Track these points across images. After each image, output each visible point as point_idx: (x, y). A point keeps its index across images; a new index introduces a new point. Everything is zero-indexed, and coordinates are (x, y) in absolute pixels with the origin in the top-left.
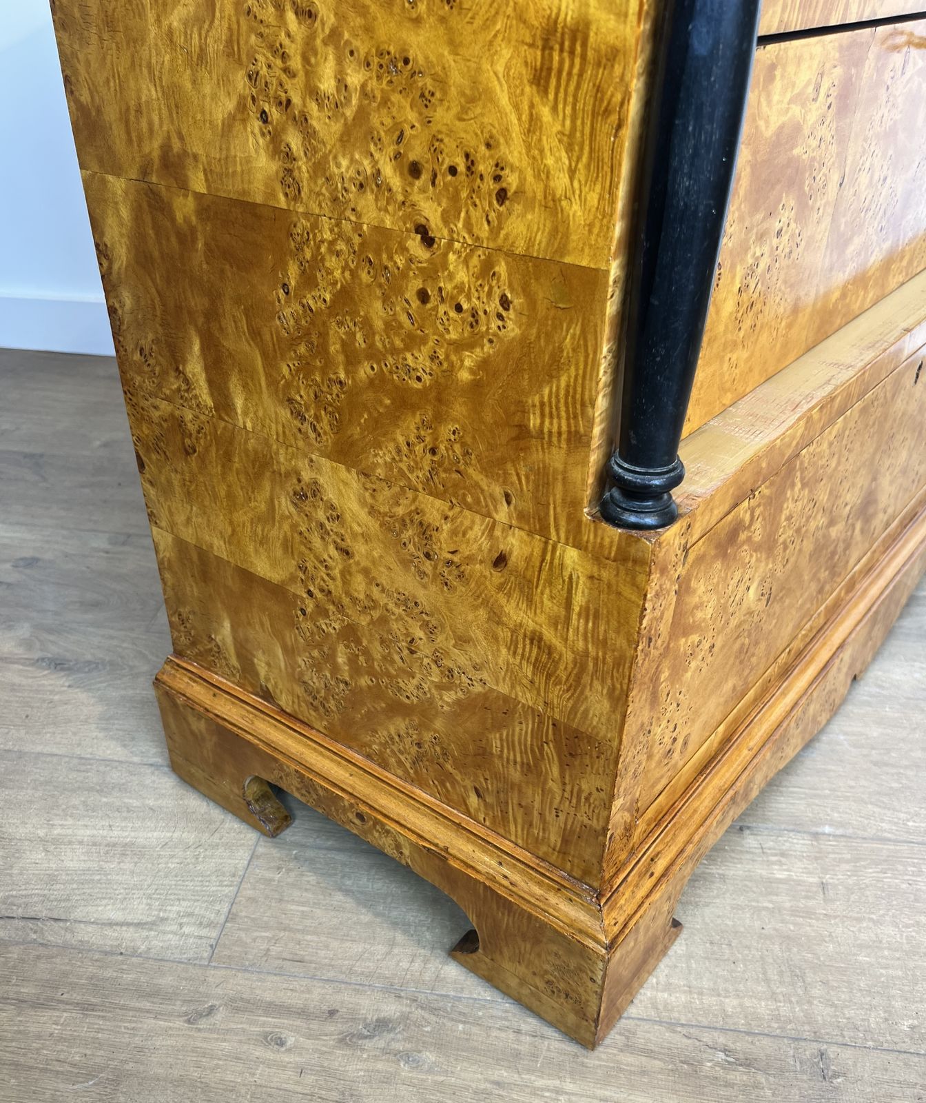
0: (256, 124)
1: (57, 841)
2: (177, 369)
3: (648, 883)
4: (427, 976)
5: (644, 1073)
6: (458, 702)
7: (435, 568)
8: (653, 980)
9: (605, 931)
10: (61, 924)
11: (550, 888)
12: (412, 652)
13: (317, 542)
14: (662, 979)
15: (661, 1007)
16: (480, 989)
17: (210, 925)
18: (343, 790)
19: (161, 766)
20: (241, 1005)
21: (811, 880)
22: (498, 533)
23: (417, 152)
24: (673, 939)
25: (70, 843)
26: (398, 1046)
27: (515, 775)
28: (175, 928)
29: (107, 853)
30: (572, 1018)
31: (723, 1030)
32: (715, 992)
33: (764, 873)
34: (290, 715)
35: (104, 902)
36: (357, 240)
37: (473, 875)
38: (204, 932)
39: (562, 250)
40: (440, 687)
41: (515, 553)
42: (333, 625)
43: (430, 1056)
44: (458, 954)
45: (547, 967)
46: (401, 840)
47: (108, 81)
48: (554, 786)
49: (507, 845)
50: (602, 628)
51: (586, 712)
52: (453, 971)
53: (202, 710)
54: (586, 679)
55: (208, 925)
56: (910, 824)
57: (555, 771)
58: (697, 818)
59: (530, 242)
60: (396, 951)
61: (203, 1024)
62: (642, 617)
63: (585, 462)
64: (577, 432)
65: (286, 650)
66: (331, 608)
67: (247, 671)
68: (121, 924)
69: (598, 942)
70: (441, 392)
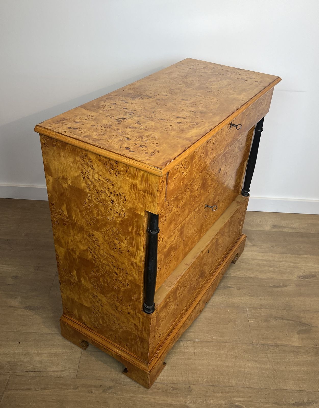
0: (90, 253)
1: (40, 354)
2: (71, 274)
3: (157, 359)
4: (118, 377)
5: (158, 393)
6: (123, 331)
7: (118, 312)
8: (160, 375)
9: (149, 369)
10: (45, 372)
11: (140, 362)
12: (114, 322)
13: (96, 303)
14: (162, 374)
15: (161, 380)
16: (128, 379)
18: (101, 344)
20: (83, 386)
21: (192, 351)
22: (128, 309)
23: (115, 265)
24: (164, 367)
25: (43, 354)
26: (113, 391)
28: (68, 371)
29: (51, 356)
30: (145, 384)
31: (173, 384)
32: (172, 376)
33: (183, 351)
34: (89, 328)
35: (53, 367)
36: (105, 270)
37: (126, 360)
38: (74, 372)
39: (135, 282)
40: (119, 328)
41: (131, 312)
42: (99, 316)
43: (119, 393)
44: (123, 373)
45: (140, 375)
46: (113, 353)
47: (62, 237)
48: (139, 346)
49: (132, 354)
50: (145, 325)
51: (144, 336)
52: (123, 376)
53: (71, 326)
54: (143, 331)
55: (75, 370)
56: (213, 337)
57: (140, 344)
58: (167, 345)
59: (131, 279)
60: (112, 373)
61: (77, 390)
62: (150, 325)
63: (140, 304)
64: (139, 301)
65: (89, 317)
66: (99, 313)
67: (80, 319)
68: (57, 371)
69: (148, 371)
70: (119, 291)
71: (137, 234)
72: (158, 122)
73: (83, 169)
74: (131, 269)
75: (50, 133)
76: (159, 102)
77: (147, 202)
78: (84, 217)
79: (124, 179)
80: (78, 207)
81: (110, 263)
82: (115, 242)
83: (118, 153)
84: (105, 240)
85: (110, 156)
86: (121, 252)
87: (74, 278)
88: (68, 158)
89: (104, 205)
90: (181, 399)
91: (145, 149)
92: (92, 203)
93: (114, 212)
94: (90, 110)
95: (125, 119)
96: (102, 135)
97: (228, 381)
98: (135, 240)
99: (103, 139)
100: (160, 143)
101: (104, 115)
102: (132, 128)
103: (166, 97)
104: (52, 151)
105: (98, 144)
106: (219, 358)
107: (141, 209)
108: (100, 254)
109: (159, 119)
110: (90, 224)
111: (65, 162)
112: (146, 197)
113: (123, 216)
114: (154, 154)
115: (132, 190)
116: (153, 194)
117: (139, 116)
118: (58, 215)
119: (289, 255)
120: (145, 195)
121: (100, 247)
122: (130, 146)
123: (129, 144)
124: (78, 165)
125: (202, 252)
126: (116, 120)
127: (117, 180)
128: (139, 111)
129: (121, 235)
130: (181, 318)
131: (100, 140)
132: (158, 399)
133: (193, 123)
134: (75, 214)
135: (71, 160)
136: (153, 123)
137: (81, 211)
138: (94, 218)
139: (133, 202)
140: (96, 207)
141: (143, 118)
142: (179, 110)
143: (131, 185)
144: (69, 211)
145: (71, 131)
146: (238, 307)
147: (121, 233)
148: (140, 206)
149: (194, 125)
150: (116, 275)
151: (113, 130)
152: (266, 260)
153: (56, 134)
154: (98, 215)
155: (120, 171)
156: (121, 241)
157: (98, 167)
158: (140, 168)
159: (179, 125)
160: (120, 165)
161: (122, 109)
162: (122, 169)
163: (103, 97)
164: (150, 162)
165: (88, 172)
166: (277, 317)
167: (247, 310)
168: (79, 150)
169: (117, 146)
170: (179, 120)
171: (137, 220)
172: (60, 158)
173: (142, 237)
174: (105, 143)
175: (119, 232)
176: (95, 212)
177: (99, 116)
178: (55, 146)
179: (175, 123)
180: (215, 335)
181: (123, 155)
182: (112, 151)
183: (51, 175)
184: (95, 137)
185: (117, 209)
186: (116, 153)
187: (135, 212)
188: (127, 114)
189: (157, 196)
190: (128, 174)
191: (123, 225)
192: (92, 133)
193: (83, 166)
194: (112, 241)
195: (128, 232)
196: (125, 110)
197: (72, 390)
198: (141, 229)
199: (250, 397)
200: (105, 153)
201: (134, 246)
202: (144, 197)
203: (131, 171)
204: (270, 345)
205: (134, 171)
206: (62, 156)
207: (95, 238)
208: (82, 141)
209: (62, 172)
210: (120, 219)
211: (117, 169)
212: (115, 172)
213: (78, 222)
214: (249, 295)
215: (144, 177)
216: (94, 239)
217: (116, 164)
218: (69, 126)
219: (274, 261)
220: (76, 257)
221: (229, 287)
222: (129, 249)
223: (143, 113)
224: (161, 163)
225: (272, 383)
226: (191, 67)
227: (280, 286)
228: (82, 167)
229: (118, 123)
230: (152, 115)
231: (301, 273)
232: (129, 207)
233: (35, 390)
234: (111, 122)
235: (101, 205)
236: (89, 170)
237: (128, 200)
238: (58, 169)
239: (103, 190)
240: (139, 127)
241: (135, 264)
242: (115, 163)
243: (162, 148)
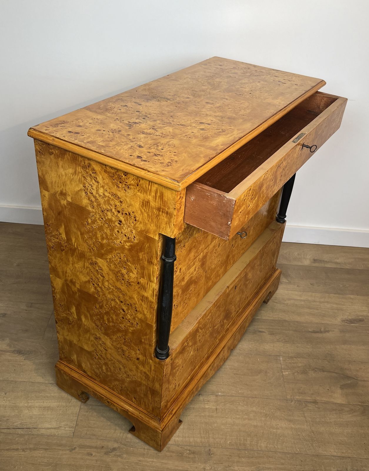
0: (92, 285)
1: (30, 407)
2: (69, 310)
3: (171, 416)
4: (124, 437)
5: (171, 456)
6: (130, 381)
7: (125, 357)
8: (175, 435)
9: (161, 428)
10: (36, 429)
11: (150, 419)
12: (120, 370)
13: (99, 346)
14: (177, 435)
15: (176, 441)
16: (136, 439)
17: (72, 427)
18: (104, 396)
19: (54, 384)
20: (82, 447)
21: (214, 408)
22: (137, 354)
23: (122, 300)
24: (179, 426)
25: (34, 407)
26: (118, 454)
27: (142, 396)
28: (64, 429)
29: (44, 410)
30: (155, 445)
31: (189, 446)
32: (189, 437)
33: (203, 406)
34: (90, 376)
35: (46, 423)
36: (111, 306)
37: (134, 416)
38: (71, 429)
39: (146, 320)
40: (126, 377)
41: (141, 358)
42: (102, 362)
43: (125, 456)
44: (131, 432)
45: (150, 435)
46: (118, 408)
47: (60, 266)
48: (150, 399)
49: (141, 409)
50: (157, 374)
51: (155, 387)
52: (130, 436)
53: (68, 374)
54: (155, 381)
55: (71, 427)
56: (240, 391)
57: (150, 396)
58: (183, 399)
59: (141, 318)
60: (116, 431)
61: (73, 451)
62: (163, 373)
63: (152, 349)
64: (150, 344)
65: (90, 364)
66: (102, 359)
67: (80, 366)
68: (50, 428)
69: (160, 430)
70: (126, 332)
71: (149, 262)
72: (177, 128)
73: (85, 182)
74: (141, 305)
75: (47, 137)
76: (179, 105)
77: (162, 223)
78: (85, 241)
79: (134, 194)
80: (78, 229)
81: (116, 297)
82: (122, 272)
83: (128, 162)
84: (110, 270)
85: (118, 166)
86: (129, 284)
87: (73, 316)
88: (68, 169)
89: (109, 226)
90: (200, 464)
91: (160, 159)
92: (95, 224)
93: (122, 235)
94: (95, 112)
95: (138, 123)
96: (109, 141)
97: (256, 443)
98: (147, 269)
99: (110, 145)
100: (178, 151)
101: (113, 118)
102: (146, 134)
103: (187, 99)
104: (49, 160)
105: (103, 152)
106: (246, 417)
107: (155, 232)
108: (104, 286)
109: (178, 125)
110: (93, 249)
111: (63, 173)
112: (160, 217)
113: (133, 239)
114: (171, 165)
115: (144, 208)
116: (169, 212)
117: (155, 121)
118: (55, 239)
119: (332, 295)
120: (159, 215)
121: (104, 278)
122: (142, 154)
123: (141, 152)
124: (79, 177)
125: (228, 287)
126: (127, 125)
127: (126, 196)
128: (155, 115)
129: (130, 263)
130: (201, 367)
131: (106, 147)
132: (172, 464)
133: (219, 129)
134: (75, 238)
135: (71, 171)
136: (171, 129)
137: (82, 234)
138: (98, 243)
139: (144, 224)
140: (101, 228)
141: (159, 123)
142: (203, 114)
143: (142, 203)
144: (67, 233)
145: (71, 135)
146: (270, 355)
147: (130, 261)
148: (153, 228)
149: (220, 132)
150: (123, 313)
151: (122, 136)
152: (304, 301)
153: (53, 140)
154: (103, 239)
155: (130, 185)
156: (129, 271)
157: (104, 179)
158: (154, 181)
159: (202, 132)
160: (129, 177)
161: (134, 112)
162: (132, 182)
163: (112, 98)
164: (166, 174)
165: (91, 186)
166: (316, 368)
167: (281, 359)
168: (80, 159)
169: (127, 154)
170: (202, 127)
171: (149, 245)
172: (58, 168)
173: (155, 266)
174: (112, 151)
175: (127, 260)
176: (99, 235)
177: (106, 119)
178: (53, 154)
179: (198, 129)
180: (242, 388)
181: (134, 165)
182: (121, 160)
183: (47, 189)
184: (101, 144)
185: (126, 231)
186: (125, 162)
187: (147, 235)
188: (140, 118)
189: (173, 216)
190: (139, 188)
191: (133, 252)
192: (97, 139)
193: (85, 178)
194: (119, 271)
195: (139, 260)
196: (137, 113)
197: (68, 452)
198: (154, 255)
199: (283, 464)
200: (112, 162)
201: (145, 277)
202: (158, 217)
203: (143, 185)
204: (309, 402)
205: (146, 185)
206: (60, 166)
207: (98, 266)
208: (84, 148)
209: (60, 186)
210: (128, 244)
211: (126, 182)
212: (124, 186)
213: (78, 247)
214: (284, 341)
215: (158, 192)
216: (97, 269)
217: (125, 176)
218: (70, 130)
219: (314, 301)
220: (76, 289)
221: (260, 332)
222: (139, 280)
223: (160, 118)
224: (179, 175)
225: (310, 447)
226: (219, 67)
227: (321, 332)
228: (84, 180)
229: (129, 128)
230: (170, 119)
231: (346, 317)
232: (139, 229)
233: (23, 450)
234: (120, 127)
235: (107, 226)
236: (92, 184)
237: (138, 221)
238: (55, 182)
239: (109, 207)
240: (154, 133)
241: (146, 299)
242: (124, 174)
243: (180, 157)
